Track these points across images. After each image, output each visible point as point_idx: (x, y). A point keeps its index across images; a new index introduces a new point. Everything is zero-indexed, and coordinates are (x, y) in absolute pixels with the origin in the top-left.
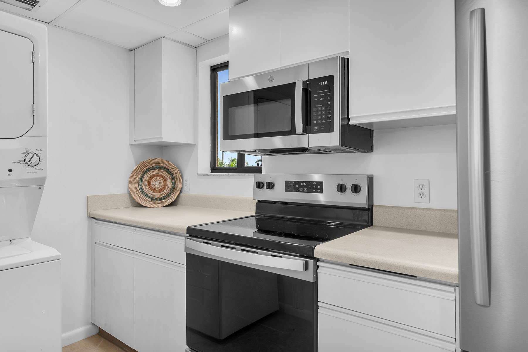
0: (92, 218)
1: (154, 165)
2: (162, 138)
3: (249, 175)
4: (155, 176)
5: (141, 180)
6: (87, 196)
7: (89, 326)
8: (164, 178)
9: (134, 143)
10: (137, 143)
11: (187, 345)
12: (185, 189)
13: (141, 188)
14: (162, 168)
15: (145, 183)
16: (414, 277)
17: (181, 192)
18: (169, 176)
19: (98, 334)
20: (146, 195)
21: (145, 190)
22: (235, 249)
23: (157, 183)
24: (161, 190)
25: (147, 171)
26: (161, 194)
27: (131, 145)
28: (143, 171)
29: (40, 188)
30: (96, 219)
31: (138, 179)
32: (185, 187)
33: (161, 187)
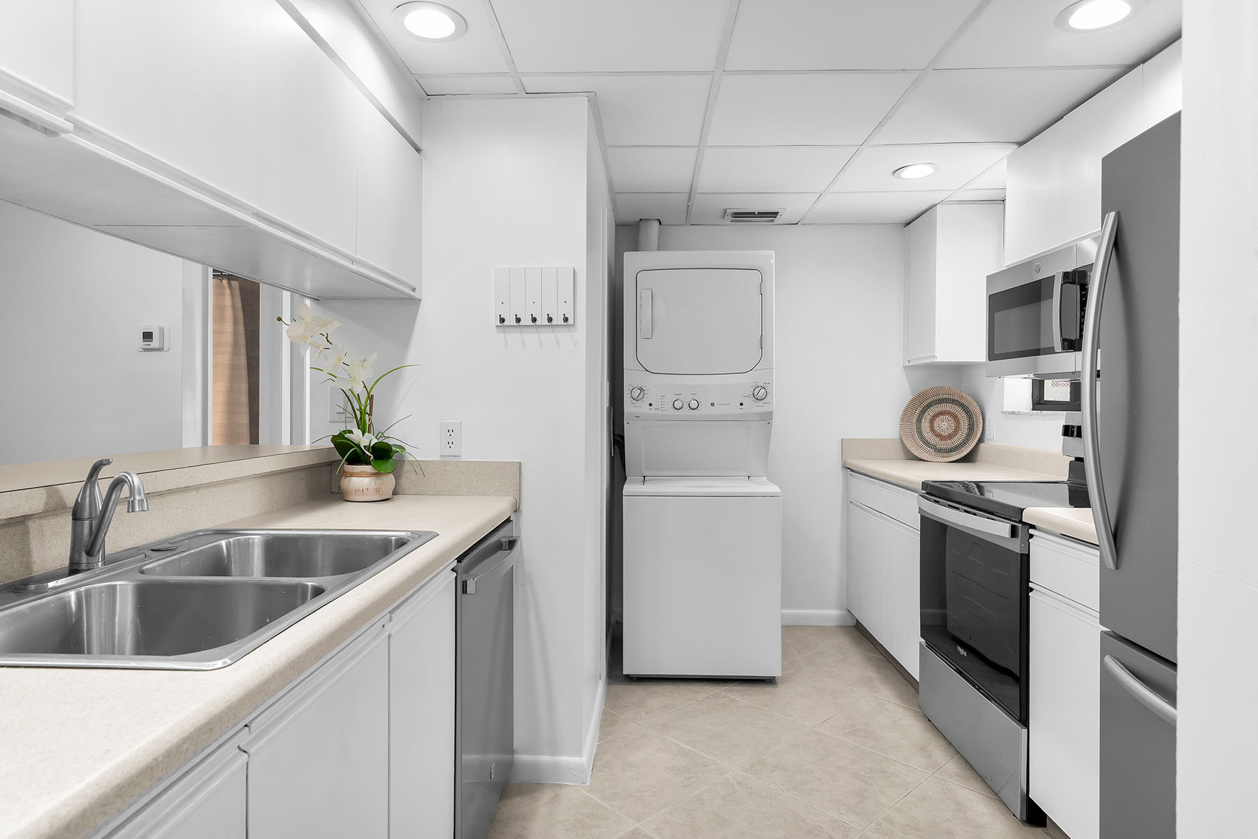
0: (849, 468)
1: (940, 397)
2: (936, 357)
3: (1056, 414)
4: (941, 413)
5: (919, 420)
6: (842, 439)
7: (844, 612)
8: (955, 418)
9: (908, 364)
10: (912, 363)
11: (922, 636)
12: (987, 436)
13: (920, 432)
14: (953, 401)
15: (925, 425)
16: (1064, 536)
17: (981, 440)
18: (964, 415)
19: (855, 626)
20: (927, 443)
21: (925, 435)
22: (958, 509)
23: (944, 425)
24: (950, 437)
25: (929, 406)
26: (949, 442)
27: (905, 367)
28: (923, 406)
29: (769, 423)
30: (852, 471)
31: (915, 418)
32: (987, 432)
33: (950, 431)
